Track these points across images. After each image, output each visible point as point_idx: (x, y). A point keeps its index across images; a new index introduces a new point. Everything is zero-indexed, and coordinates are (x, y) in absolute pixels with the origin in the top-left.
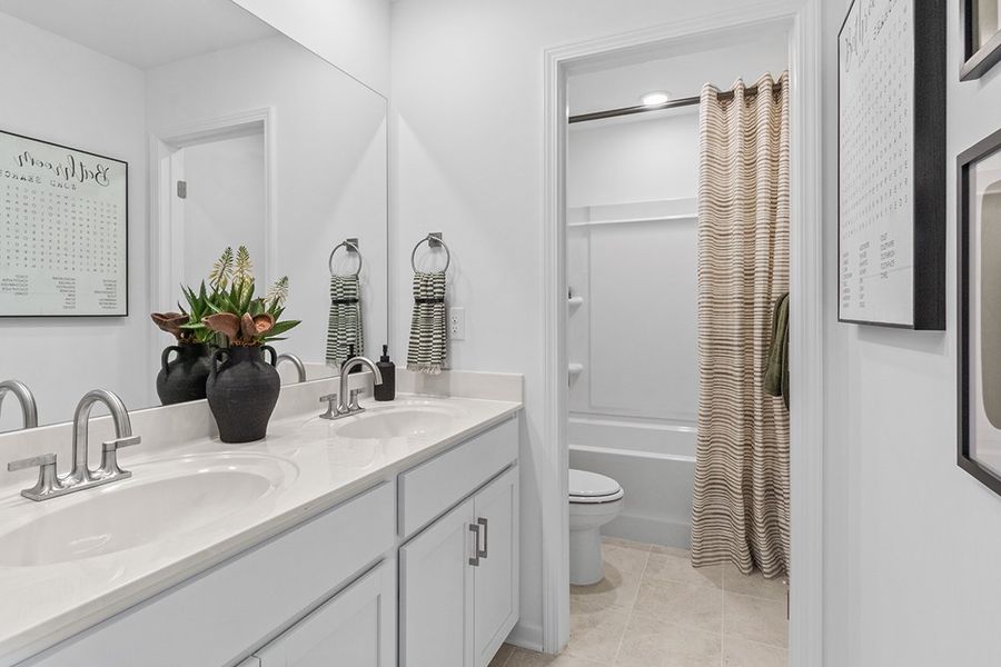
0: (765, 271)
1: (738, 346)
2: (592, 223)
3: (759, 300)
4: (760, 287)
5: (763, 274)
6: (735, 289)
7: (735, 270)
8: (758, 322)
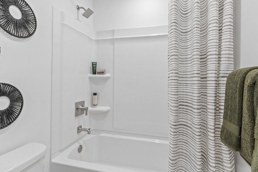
0: (216, 54)
1: (198, 109)
2: (115, 37)
3: (211, 75)
4: (212, 65)
5: (214, 56)
6: (194, 67)
7: (194, 54)
8: (211, 91)
